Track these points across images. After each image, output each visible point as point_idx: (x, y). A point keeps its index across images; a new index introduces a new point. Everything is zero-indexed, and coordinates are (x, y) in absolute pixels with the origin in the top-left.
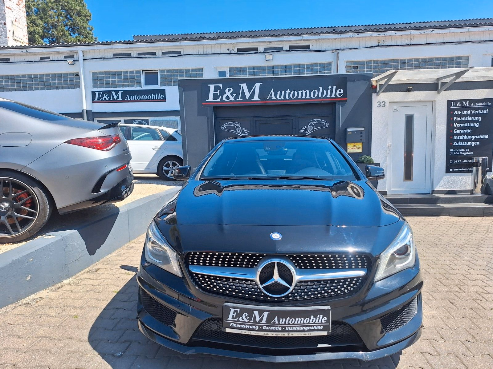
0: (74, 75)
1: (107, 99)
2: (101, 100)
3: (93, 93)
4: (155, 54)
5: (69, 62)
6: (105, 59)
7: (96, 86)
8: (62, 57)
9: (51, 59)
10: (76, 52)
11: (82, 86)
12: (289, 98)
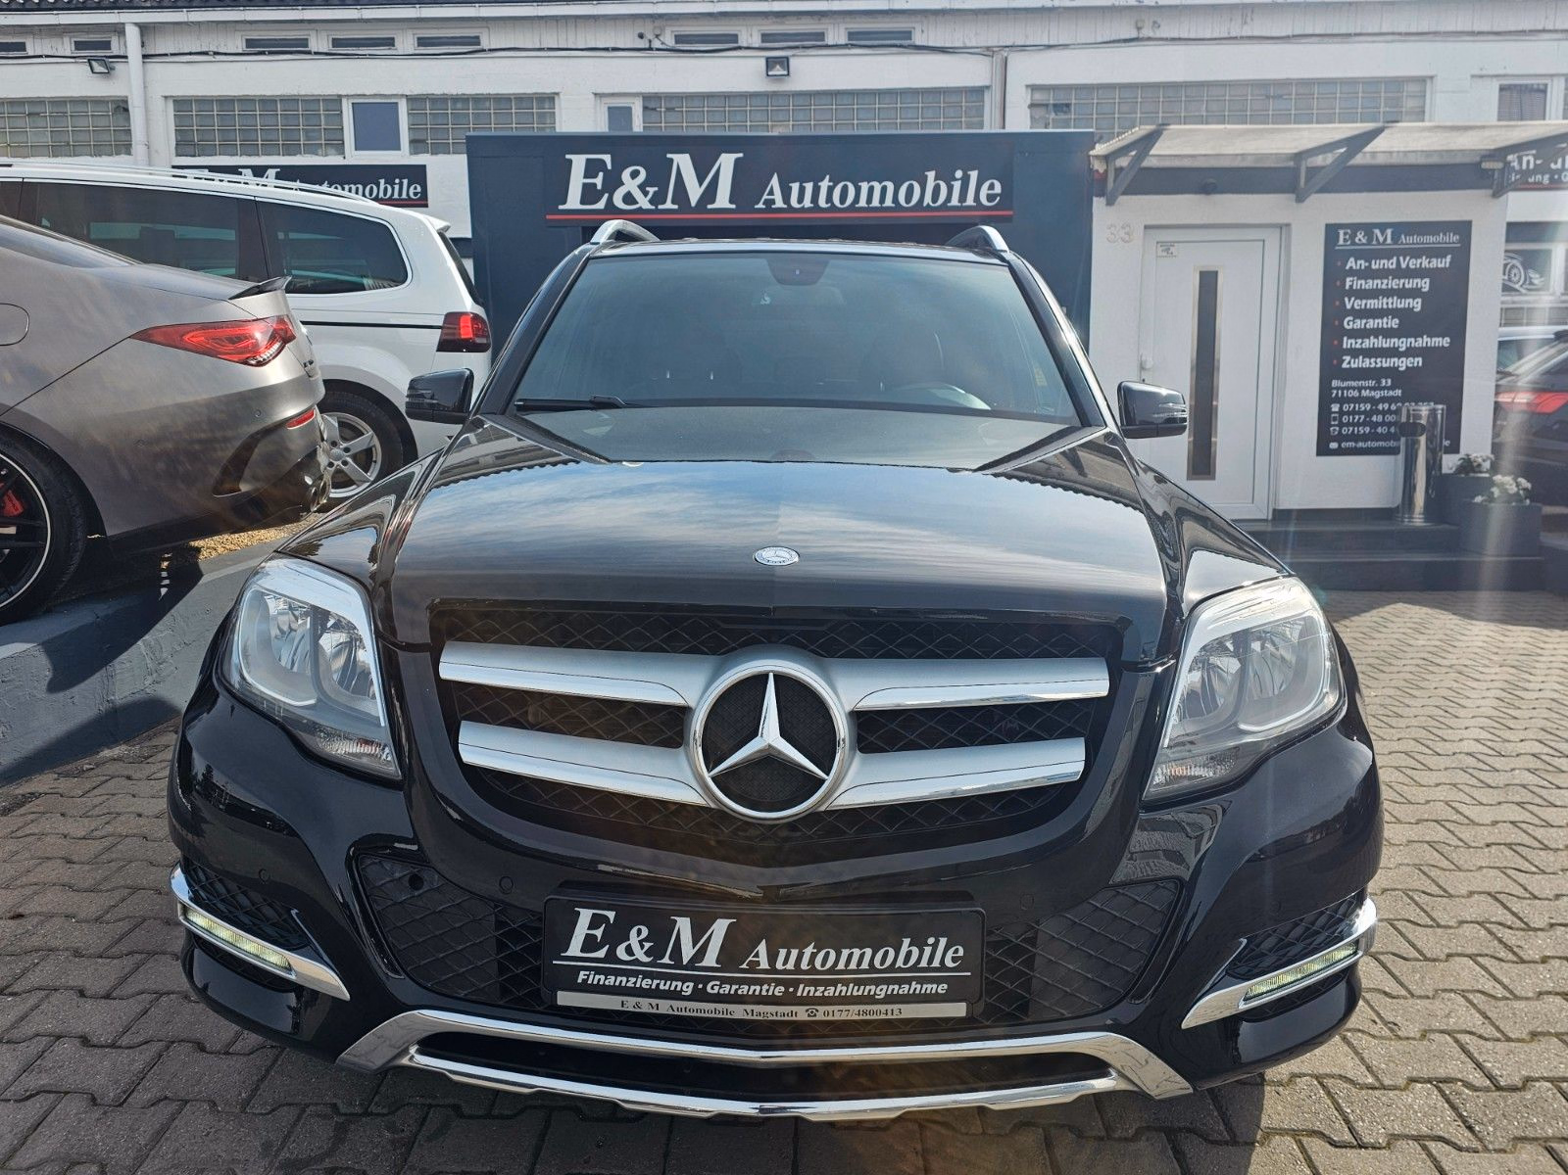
0: (112, 106)
4: (394, 45)
5: (94, 63)
6: (218, 58)
7: (190, 150)
8: (66, 47)
9: (31, 53)
10: (119, 30)
11: (138, 148)
12: (830, 204)
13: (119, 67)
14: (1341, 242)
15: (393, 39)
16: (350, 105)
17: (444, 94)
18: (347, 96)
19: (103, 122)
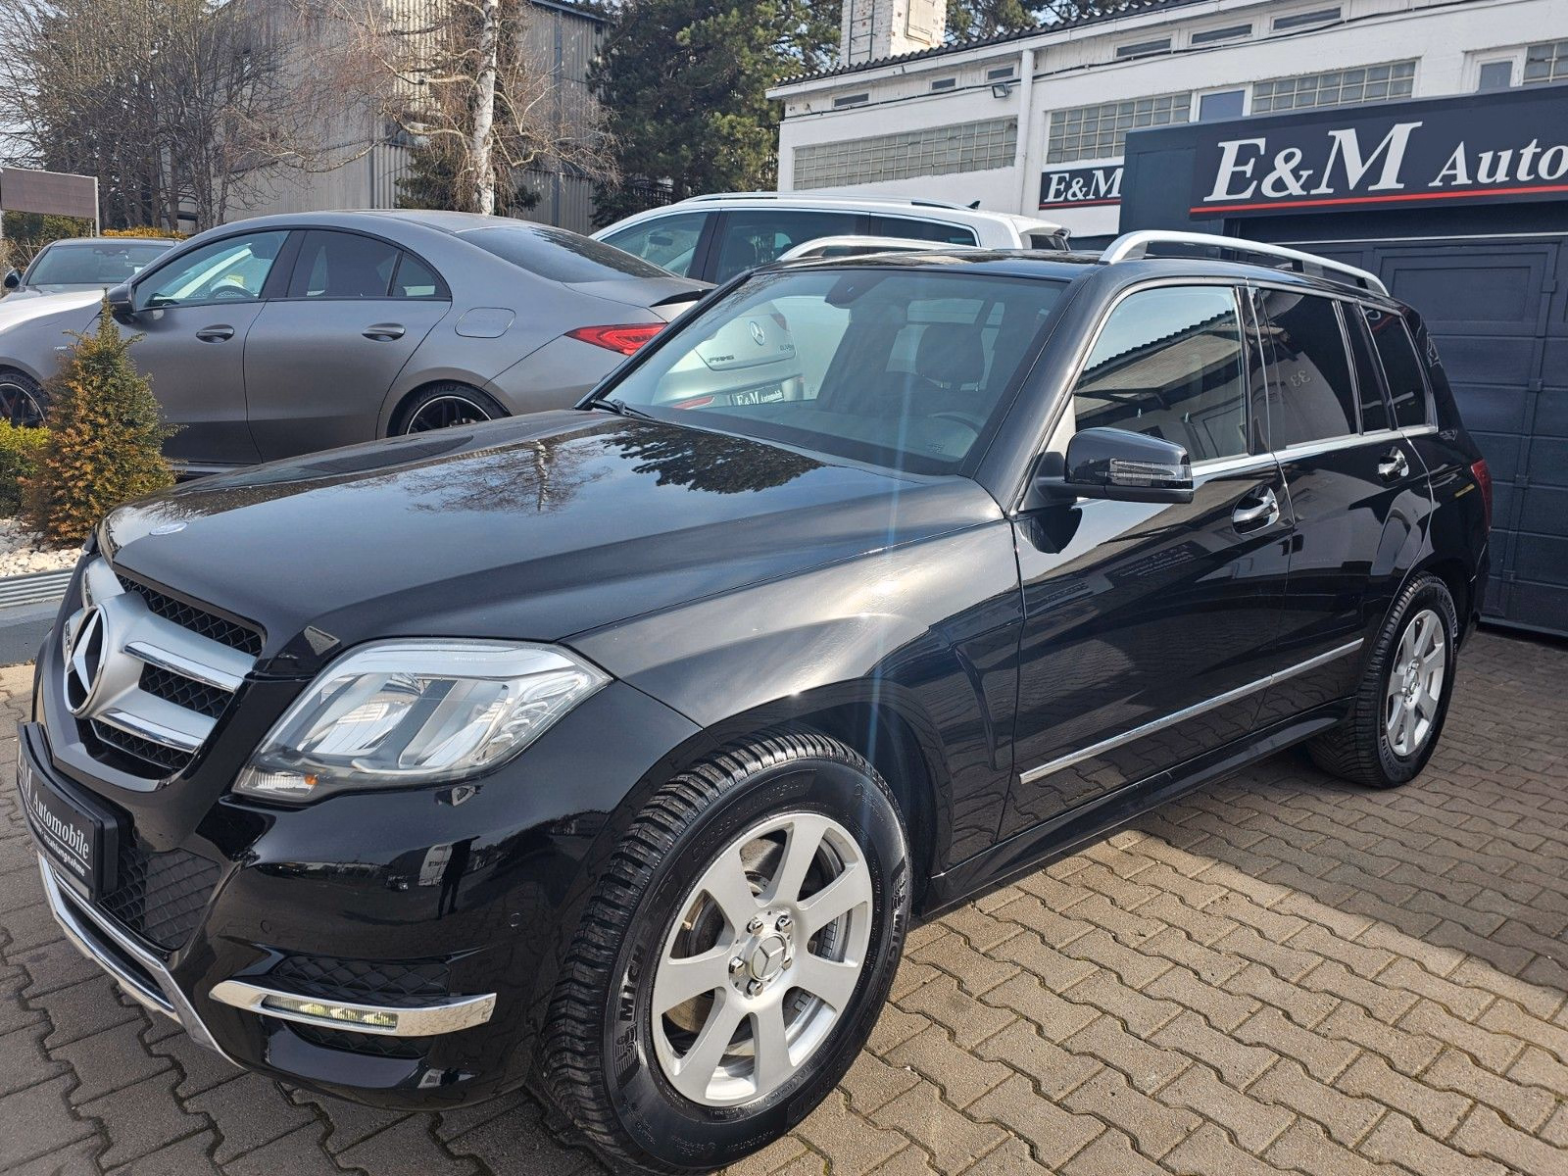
0: (1006, 125)
1: (1080, 196)
2: (1062, 199)
3: (1046, 179)
4: (1250, 32)
5: (996, 89)
6: (1092, 69)
7: (1057, 157)
8: (981, 77)
9: (957, 87)
10: (1018, 56)
11: (1018, 160)
12: (1533, 176)
13: (1015, 89)
15: (1251, 26)
16: (1199, 99)
17: (1292, 76)
18: (1197, 90)
19: (998, 139)
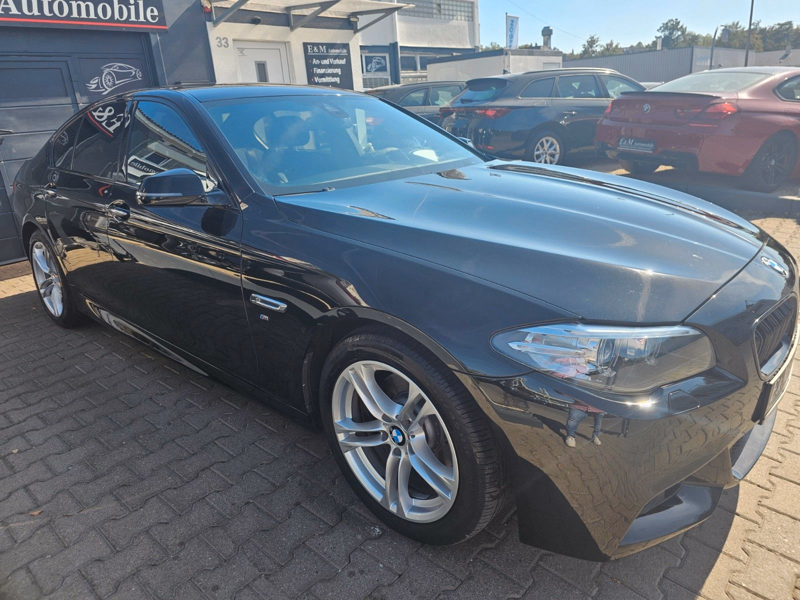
12: (52, 14)
14: (309, 52)
